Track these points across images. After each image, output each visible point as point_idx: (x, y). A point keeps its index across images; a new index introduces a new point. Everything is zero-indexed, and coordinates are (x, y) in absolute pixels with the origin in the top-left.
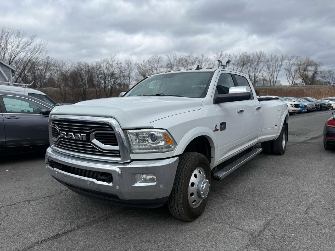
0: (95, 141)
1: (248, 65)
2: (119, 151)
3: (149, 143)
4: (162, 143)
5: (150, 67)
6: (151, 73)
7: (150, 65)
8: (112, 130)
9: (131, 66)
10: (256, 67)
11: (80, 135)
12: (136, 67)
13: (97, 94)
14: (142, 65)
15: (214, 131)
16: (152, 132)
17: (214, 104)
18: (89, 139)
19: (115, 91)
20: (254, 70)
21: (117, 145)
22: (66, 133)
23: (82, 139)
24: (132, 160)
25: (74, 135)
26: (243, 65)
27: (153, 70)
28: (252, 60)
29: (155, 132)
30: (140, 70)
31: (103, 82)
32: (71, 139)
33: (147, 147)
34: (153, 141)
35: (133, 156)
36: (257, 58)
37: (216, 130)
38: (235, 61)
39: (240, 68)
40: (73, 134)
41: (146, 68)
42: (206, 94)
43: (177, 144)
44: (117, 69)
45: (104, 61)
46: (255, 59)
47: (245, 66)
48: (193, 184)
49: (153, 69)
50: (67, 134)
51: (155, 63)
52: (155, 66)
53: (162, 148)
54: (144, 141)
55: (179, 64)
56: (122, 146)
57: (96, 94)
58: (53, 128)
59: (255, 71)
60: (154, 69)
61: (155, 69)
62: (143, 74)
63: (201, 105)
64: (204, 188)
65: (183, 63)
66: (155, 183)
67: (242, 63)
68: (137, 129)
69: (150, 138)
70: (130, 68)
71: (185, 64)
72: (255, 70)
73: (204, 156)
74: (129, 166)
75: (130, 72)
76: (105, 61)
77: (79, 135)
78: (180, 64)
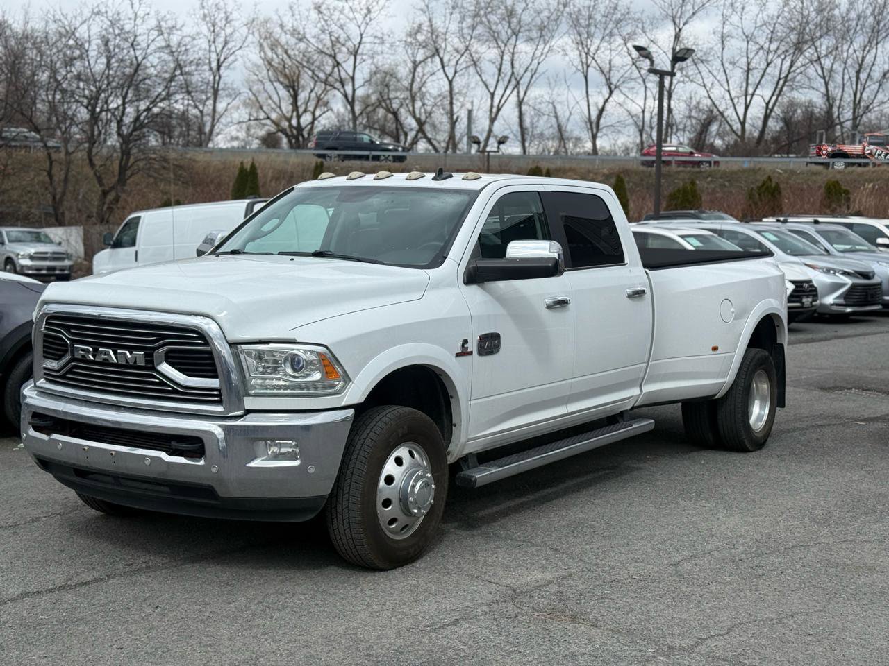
0: (165, 368)
1: (824, 47)
2: (219, 390)
3: (286, 374)
4: (317, 376)
5: (326, 38)
6: (328, 69)
7: (323, 31)
8: (207, 344)
9: (229, 30)
10: (863, 58)
11: (131, 353)
12: (250, 38)
13: (50, 175)
14: (282, 26)
15: (458, 355)
16: (293, 350)
17: (465, 284)
18: (152, 362)
19: (141, 164)
20: (853, 74)
21: (216, 377)
22: (91, 349)
23: (135, 362)
24: (248, 412)
25: (115, 353)
26: (798, 47)
27: (340, 57)
28: (845, 19)
29: (299, 350)
30: (270, 54)
31: (83, 114)
32: (106, 363)
33: (281, 383)
34: (295, 370)
35: (249, 403)
36: (868, 12)
37: (465, 353)
38: (759, 24)
39: (779, 61)
40: (110, 351)
41: (302, 46)
42: (445, 258)
43: (350, 380)
44: (157, 55)
45: (93, 13)
46: (859, 18)
47: (809, 52)
48: (390, 480)
49: (340, 51)
50: (96, 350)
51: (351, 20)
52: (349, 38)
53: (316, 388)
54: (276, 370)
55: (473, 28)
56: (227, 381)
57: (45, 173)
58: (46, 335)
59: (858, 78)
60: (344, 49)
61: (350, 52)
62: (286, 76)
63: (425, 288)
64: (416, 491)
65: (494, 27)
66: (296, 463)
67: (793, 37)
68: (260, 342)
69: (288, 364)
70: (220, 40)
71: (504, 30)
72: (858, 72)
73: (424, 415)
74: (240, 423)
75: (219, 60)
76: (98, 13)
77: (127, 352)
78: (480, 29)
